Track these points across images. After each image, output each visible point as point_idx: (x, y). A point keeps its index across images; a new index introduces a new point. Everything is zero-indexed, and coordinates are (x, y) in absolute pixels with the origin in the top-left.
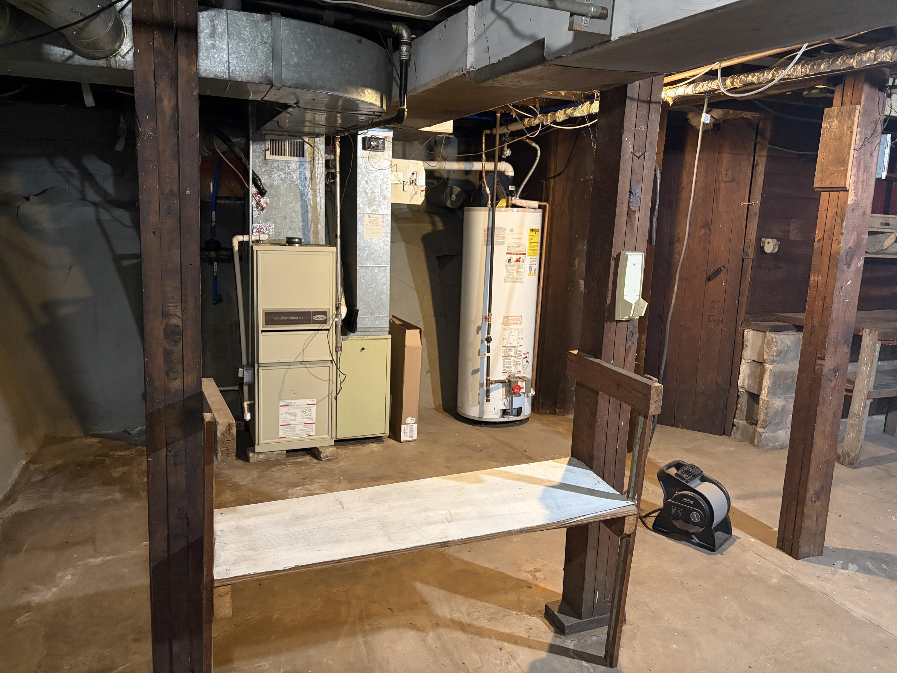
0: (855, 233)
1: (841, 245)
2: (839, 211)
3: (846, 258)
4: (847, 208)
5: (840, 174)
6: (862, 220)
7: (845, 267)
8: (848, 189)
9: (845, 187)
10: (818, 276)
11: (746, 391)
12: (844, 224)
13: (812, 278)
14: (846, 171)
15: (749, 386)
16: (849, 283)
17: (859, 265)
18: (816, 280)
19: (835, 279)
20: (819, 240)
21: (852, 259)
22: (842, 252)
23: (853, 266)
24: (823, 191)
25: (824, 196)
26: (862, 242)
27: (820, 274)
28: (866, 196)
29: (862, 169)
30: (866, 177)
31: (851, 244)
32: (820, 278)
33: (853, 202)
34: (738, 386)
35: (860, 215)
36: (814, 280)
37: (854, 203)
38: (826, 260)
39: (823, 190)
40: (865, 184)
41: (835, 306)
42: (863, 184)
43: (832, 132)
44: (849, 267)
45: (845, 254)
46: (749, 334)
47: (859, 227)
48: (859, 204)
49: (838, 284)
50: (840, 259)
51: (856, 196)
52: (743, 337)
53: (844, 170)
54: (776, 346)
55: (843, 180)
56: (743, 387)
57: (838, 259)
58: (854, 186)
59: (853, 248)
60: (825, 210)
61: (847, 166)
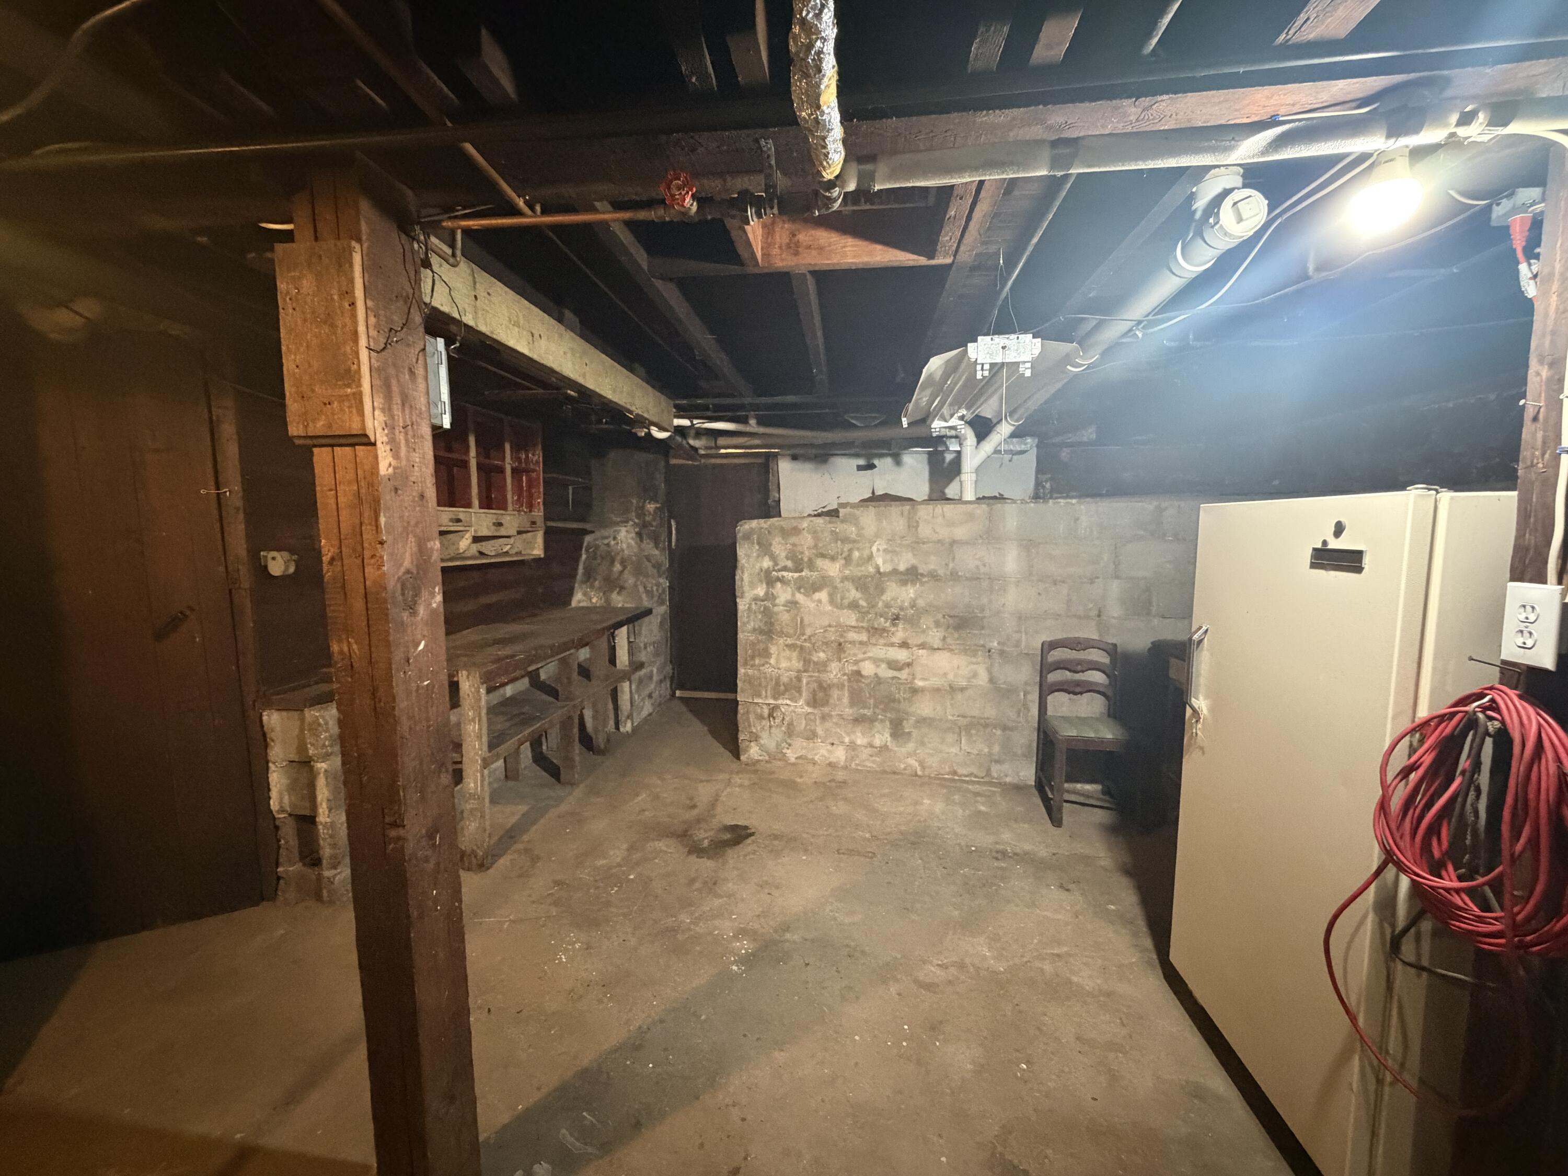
0: (411, 538)
1: (385, 568)
2: (363, 491)
3: (403, 594)
4: (380, 484)
5: (346, 404)
6: (420, 512)
7: (405, 616)
8: (373, 440)
9: (366, 436)
10: (349, 643)
11: (290, 815)
12: (382, 520)
13: (335, 648)
14: (359, 397)
15: (292, 805)
16: (421, 647)
17: (434, 605)
18: (346, 649)
19: (388, 644)
20: (333, 559)
21: (417, 595)
22: (392, 583)
23: (422, 611)
24: (315, 446)
25: (321, 456)
26: (430, 557)
27: (353, 638)
28: (417, 460)
29: (397, 399)
30: (411, 418)
31: (407, 564)
32: (355, 647)
33: (391, 470)
34: (271, 812)
35: (413, 501)
36: (341, 652)
37: (395, 473)
38: (358, 605)
39: (315, 442)
40: (410, 433)
41: (402, 704)
42: (406, 434)
43: (306, 303)
44: (414, 613)
45: (399, 586)
46: (273, 719)
47: (416, 525)
48: (407, 478)
49: (398, 656)
50: (390, 600)
51: (396, 456)
52: (262, 726)
53: (354, 394)
54: (327, 731)
55: (356, 418)
56: (282, 810)
57: (385, 601)
58: (387, 435)
59: (415, 572)
60: (331, 490)
61: (359, 385)
